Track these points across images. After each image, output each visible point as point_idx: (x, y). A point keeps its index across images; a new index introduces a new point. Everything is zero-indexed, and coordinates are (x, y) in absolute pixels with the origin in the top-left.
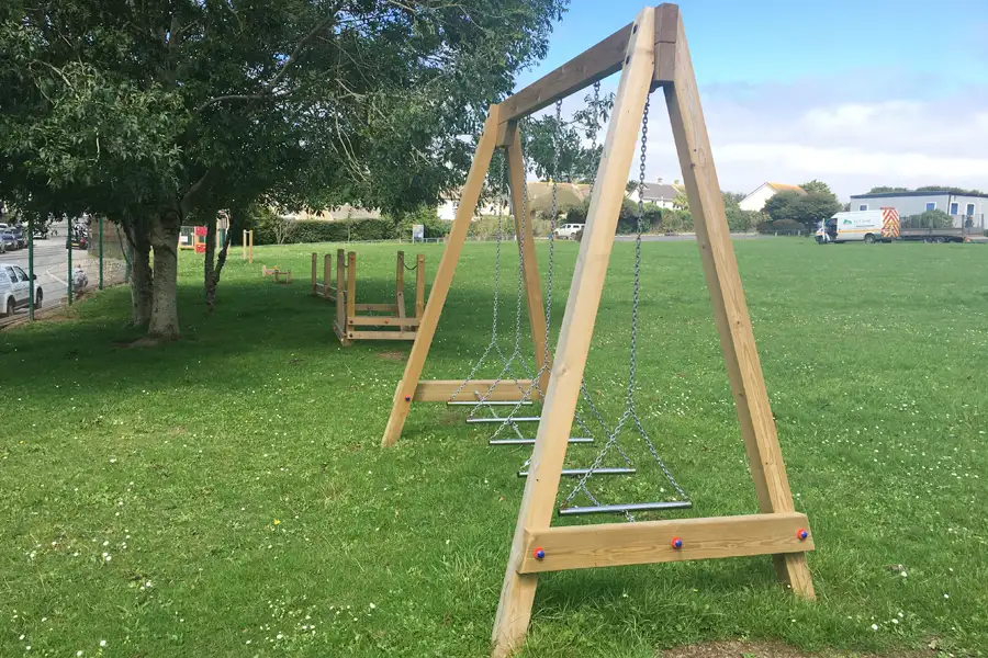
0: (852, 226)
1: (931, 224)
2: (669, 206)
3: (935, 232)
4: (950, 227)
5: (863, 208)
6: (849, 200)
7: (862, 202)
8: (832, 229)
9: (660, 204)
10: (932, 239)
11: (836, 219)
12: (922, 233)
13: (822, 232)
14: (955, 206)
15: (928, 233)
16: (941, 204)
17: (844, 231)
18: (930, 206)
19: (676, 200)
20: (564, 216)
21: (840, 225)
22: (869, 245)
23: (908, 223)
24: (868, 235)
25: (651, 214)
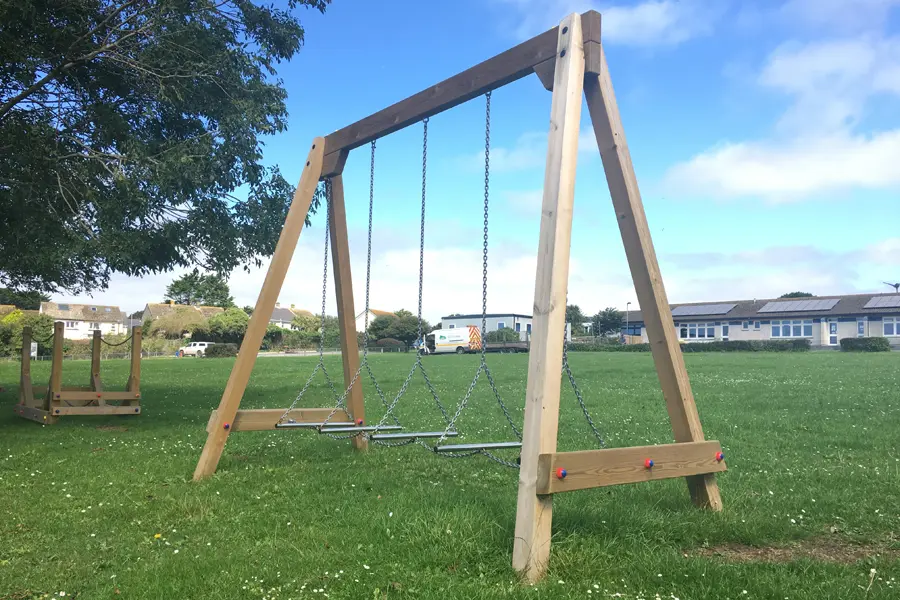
0: (447, 340)
1: (504, 339)
2: (288, 327)
3: (508, 345)
4: (518, 341)
5: (452, 327)
6: (440, 321)
7: (452, 322)
8: (431, 343)
9: (279, 325)
10: (507, 350)
11: (434, 336)
12: (499, 346)
13: (423, 346)
14: (518, 325)
15: (503, 345)
16: (509, 323)
17: (441, 344)
18: (501, 325)
19: (293, 322)
20: (188, 335)
21: (437, 340)
22: (461, 356)
23: (489, 338)
24: (459, 348)
25: (272, 333)
